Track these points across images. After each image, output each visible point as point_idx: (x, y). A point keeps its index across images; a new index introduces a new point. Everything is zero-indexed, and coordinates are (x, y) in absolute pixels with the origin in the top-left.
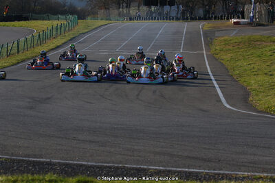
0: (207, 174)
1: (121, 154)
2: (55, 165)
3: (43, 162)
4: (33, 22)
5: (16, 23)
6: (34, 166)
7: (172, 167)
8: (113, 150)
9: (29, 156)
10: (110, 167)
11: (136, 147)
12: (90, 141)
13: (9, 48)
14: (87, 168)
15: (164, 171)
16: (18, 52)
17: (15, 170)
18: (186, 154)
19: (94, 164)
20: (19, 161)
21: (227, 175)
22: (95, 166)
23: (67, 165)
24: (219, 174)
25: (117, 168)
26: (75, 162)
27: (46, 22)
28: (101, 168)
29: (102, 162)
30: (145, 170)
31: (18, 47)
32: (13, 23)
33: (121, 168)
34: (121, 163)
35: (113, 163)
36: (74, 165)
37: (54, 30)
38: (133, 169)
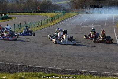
0: (104, 74)
1: (72, 65)
2: (45, 69)
3: (41, 68)
4: (48, 13)
5: (42, 14)
6: (37, 69)
7: (91, 71)
8: (70, 63)
9: (36, 65)
10: (67, 70)
11: (79, 63)
12: (62, 60)
13: (38, 23)
14: (58, 70)
15: (88, 72)
16: (41, 25)
17: (29, 70)
18: (98, 66)
19: (61, 69)
20: (31, 67)
21: (112, 74)
22: (61, 70)
23: (50, 69)
24: (109, 74)
25: (70, 71)
26: (53, 68)
27: (53, 14)
28: (63, 70)
29: (64, 68)
30: (80, 71)
31: (41, 23)
32: (40, 14)
33: (71, 71)
34: (71, 68)
35: (68, 68)
36: (53, 69)
37: (56, 17)
38: (76, 71)
